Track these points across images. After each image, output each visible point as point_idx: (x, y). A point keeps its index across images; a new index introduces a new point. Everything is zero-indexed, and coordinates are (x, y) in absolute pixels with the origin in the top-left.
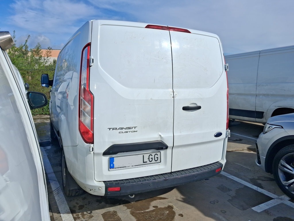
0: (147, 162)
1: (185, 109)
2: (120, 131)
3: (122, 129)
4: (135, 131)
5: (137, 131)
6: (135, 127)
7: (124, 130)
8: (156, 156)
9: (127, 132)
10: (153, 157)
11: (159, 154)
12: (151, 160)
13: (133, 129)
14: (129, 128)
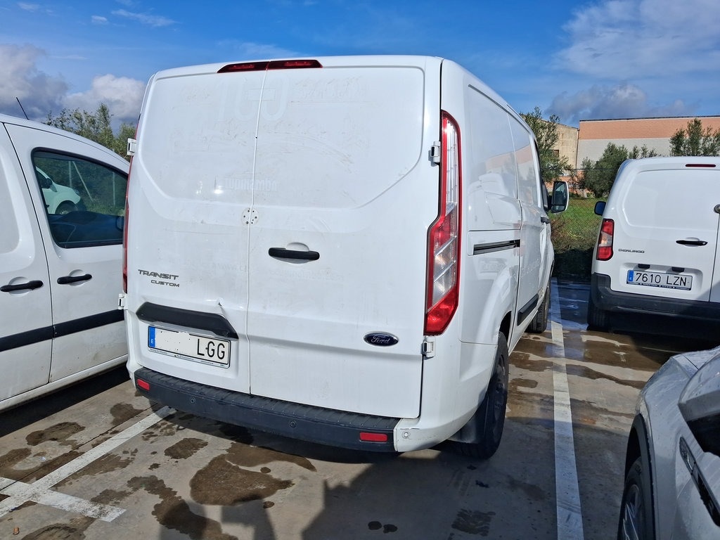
0: (203, 355)
1: (275, 253)
2: (152, 278)
3: (155, 275)
4: (174, 285)
5: (178, 285)
6: (175, 277)
7: (158, 279)
8: (221, 348)
9: (162, 283)
10: (215, 348)
11: (226, 344)
12: (211, 353)
13: (172, 280)
14: (165, 276)
